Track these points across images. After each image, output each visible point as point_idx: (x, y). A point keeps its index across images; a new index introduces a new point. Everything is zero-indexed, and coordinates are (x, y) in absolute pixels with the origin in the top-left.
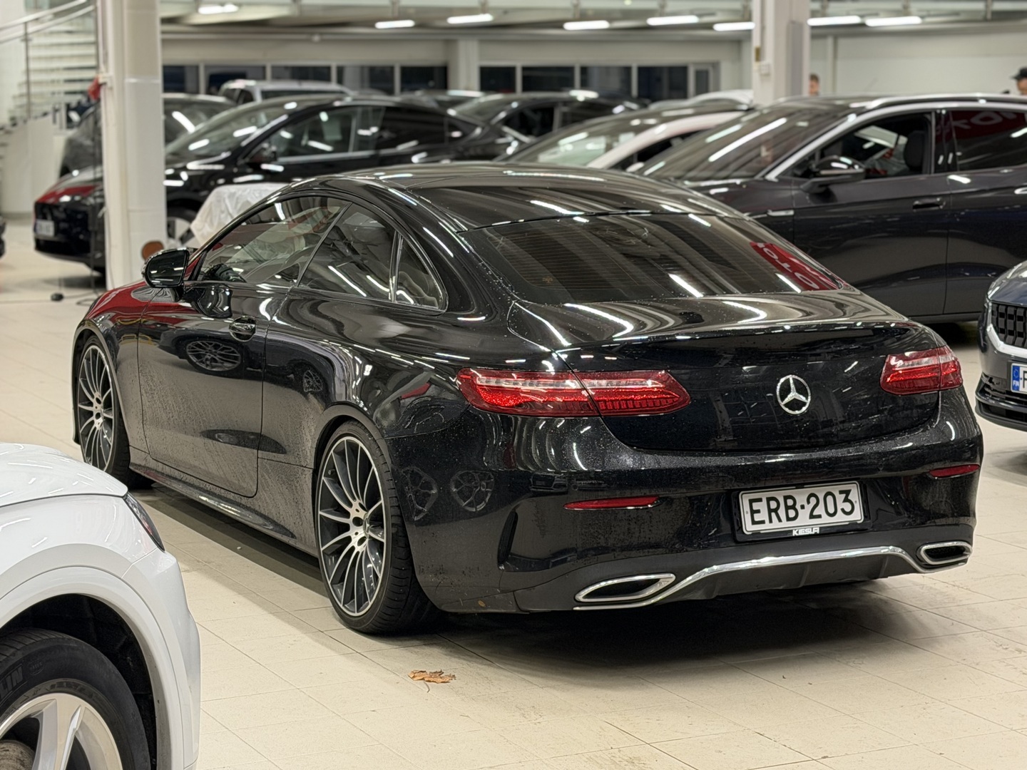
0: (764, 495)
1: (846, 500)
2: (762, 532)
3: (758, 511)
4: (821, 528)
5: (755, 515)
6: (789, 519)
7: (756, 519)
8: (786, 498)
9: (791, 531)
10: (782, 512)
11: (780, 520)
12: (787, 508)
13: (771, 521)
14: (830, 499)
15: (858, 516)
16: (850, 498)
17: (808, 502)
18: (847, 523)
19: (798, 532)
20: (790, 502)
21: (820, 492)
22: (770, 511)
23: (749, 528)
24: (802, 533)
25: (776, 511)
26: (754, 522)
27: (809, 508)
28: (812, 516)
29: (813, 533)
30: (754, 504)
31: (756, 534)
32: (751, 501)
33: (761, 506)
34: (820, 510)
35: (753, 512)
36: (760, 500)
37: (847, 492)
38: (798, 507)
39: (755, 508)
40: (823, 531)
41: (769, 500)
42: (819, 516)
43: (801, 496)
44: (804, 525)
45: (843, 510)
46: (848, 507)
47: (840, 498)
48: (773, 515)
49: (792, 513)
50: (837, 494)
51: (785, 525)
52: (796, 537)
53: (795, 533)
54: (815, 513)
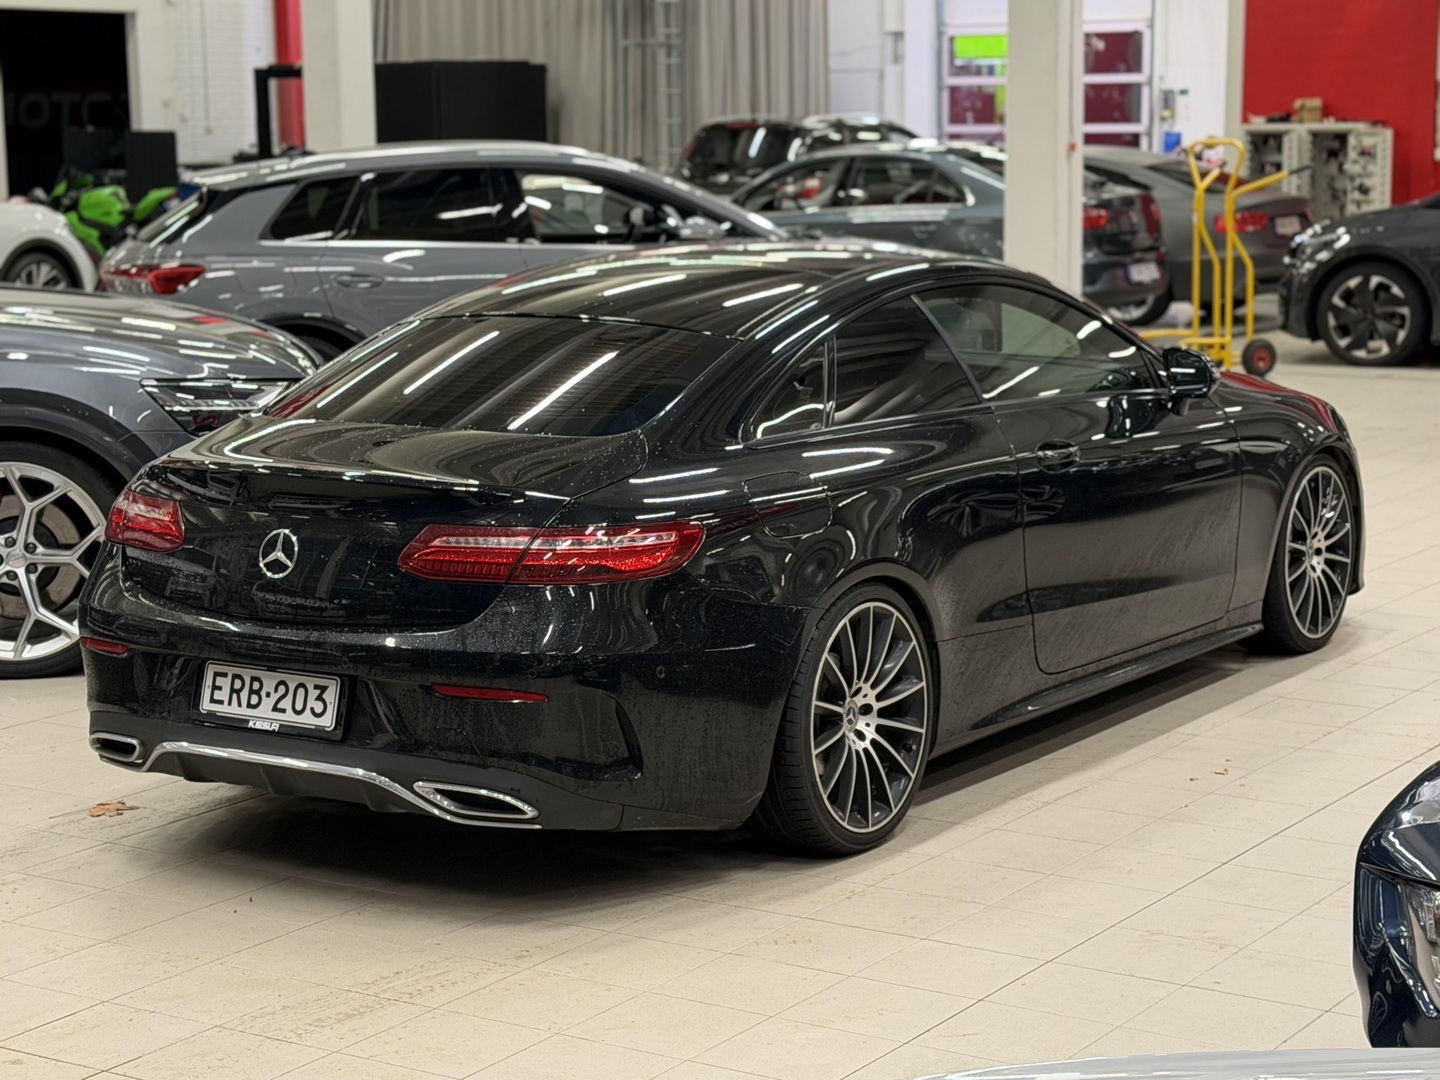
0: (231, 670)
1: (320, 698)
2: (218, 714)
3: (220, 688)
4: (281, 725)
5: (216, 692)
6: (249, 706)
7: (215, 697)
8: (254, 679)
9: (248, 721)
10: (244, 695)
11: (240, 705)
12: (252, 692)
13: (230, 703)
14: (301, 691)
15: (328, 721)
16: (324, 696)
17: (276, 690)
18: (313, 727)
19: (254, 724)
20: (256, 686)
21: (293, 681)
22: (233, 690)
23: (206, 706)
24: (259, 725)
25: (238, 692)
26: (213, 701)
27: (275, 697)
28: (275, 709)
29: (271, 729)
30: (218, 679)
31: (211, 714)
32: (216, 674)
33: (224, 683)
34: (286, 704)
35: (215, 688)
36: (225, 675)
37: (323, 689)
38: (263, 693)
39: (217, 684)
40: (283, 730)
41: (236, 676)
42: (283, 711)
43: (269, 681)
44: (264, 718)
45: (312, 709)
46: (319, 707)
47: (314, 693)
48: (235, 696)
49: (254, 700)
50: (310, 687)
51: (244, 711)
52: (251, 729)
53: (251, 724)
54: (279, 706)
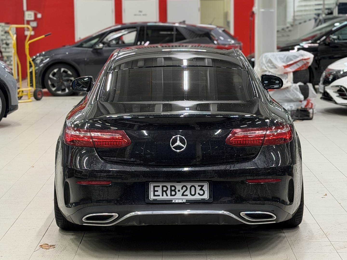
0: (161, 185)
1: (201, 189)
2: (158, 200)
3: (157, 191)
4: (186, 200)
5: (156, 193)
6: (171, 195)
7: (156, 194)
8: (171, 186)
9: (172, 200)
10: (169, 192)
11: (167, 195)
12: (171, 191)
13: (163, 195)
14: (193, 188)
15: (206, 196)
16: (203, 188)
17: (182, 189)
18: (200, 199)
19: (175, 201)
20: (173, 188)
21: (189, 185)
22: (163, 191)
23: (152, 197)
24: (177, 201)
25: (166, 191)
26: (154, 195)
27: (182, 191)
28: (183, 195)
29: (183, 202)
30: (156, 188)
31: (154, 200)
32: (154, 187)
33: (160, 189)
34: (187, 193)
35: (155, 191)
36: (159, 186)
37: (202, 186)
38: (177, 190)
39: (156, 189)
40: (187, 201)
41: (163, 187)
42: (187, 195)
43: (179, 186)
44: (178, 198)
45: (199, 194)
46: (201, 192)
47: (198, 188)
48: (164, 193)
49: (173, 193)
50: (197, 186)
51: (169, 197)
52: (174, 203)
53: (173, 201)
54: (184, 194)
